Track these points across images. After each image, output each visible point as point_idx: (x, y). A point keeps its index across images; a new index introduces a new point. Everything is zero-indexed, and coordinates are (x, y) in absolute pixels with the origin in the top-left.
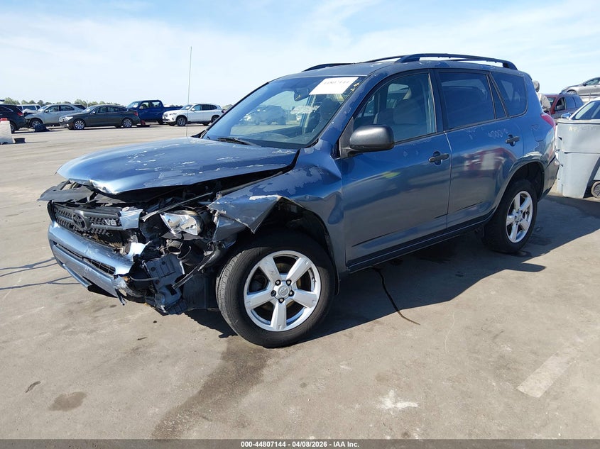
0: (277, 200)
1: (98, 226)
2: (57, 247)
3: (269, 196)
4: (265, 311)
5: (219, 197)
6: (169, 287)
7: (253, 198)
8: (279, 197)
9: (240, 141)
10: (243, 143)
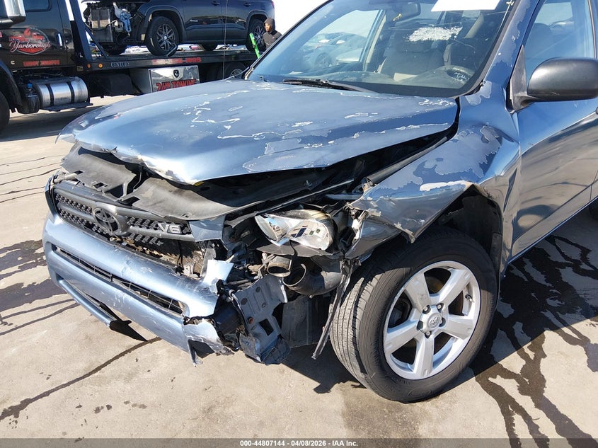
0: (465, 189)
1: (144, 230)
2: (58, 254)
3: (451, 183)
4: (407, 353)
5: (367, 188)
6: (265, 325)
7: (426, 187)
8: (467, 184)
9: (334, 84)
10: (342, 88)
